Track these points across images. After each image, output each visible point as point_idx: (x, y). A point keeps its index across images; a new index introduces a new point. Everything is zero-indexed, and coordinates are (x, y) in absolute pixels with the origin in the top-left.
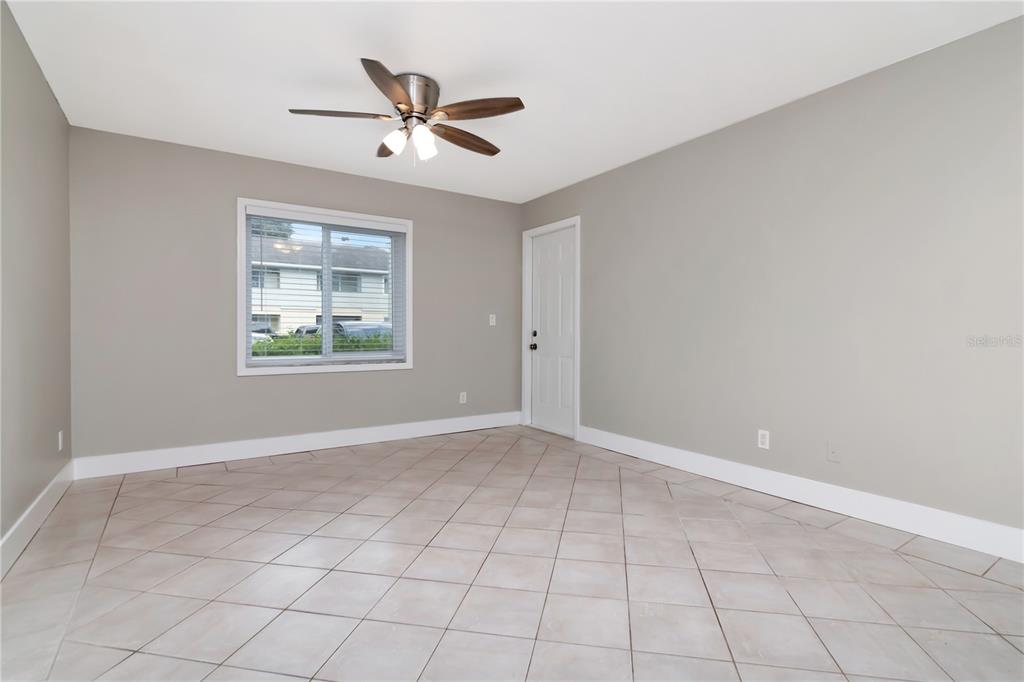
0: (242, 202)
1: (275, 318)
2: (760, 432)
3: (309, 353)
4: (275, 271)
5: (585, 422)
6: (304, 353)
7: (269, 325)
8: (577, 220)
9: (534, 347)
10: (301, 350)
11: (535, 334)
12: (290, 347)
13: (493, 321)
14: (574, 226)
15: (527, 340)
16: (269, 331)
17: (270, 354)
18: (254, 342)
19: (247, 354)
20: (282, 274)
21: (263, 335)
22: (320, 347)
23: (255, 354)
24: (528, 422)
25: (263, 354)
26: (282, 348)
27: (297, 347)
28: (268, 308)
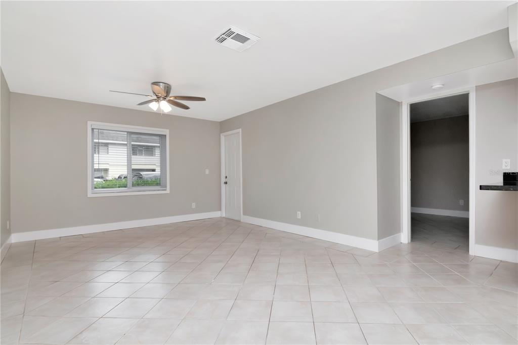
0: (89, 123)
1: (106, 170)
2: (298, 212)
3: (122, 187)
4: (106, 145)
5: (245, 214)
6: (119, 187)
7: (102, 174)
8: (240, 130)
9: (226, 183)
10: (118, 186)
11: (226, 177)
12: (113, 185)
13: (207, 172)
14: (239, 133)
15: (223, 180)
16: (102, 178)
17: (103, 188)
18: (95, 183)
19: (92, 188)
20: (110, 146)
21: (99, 180)
22: (127, 184)
23: (95, 188)
24: (224, 215)
25: (100, 188)
26: (108, 185)
27: (116, 185)
28: (102, 165)
